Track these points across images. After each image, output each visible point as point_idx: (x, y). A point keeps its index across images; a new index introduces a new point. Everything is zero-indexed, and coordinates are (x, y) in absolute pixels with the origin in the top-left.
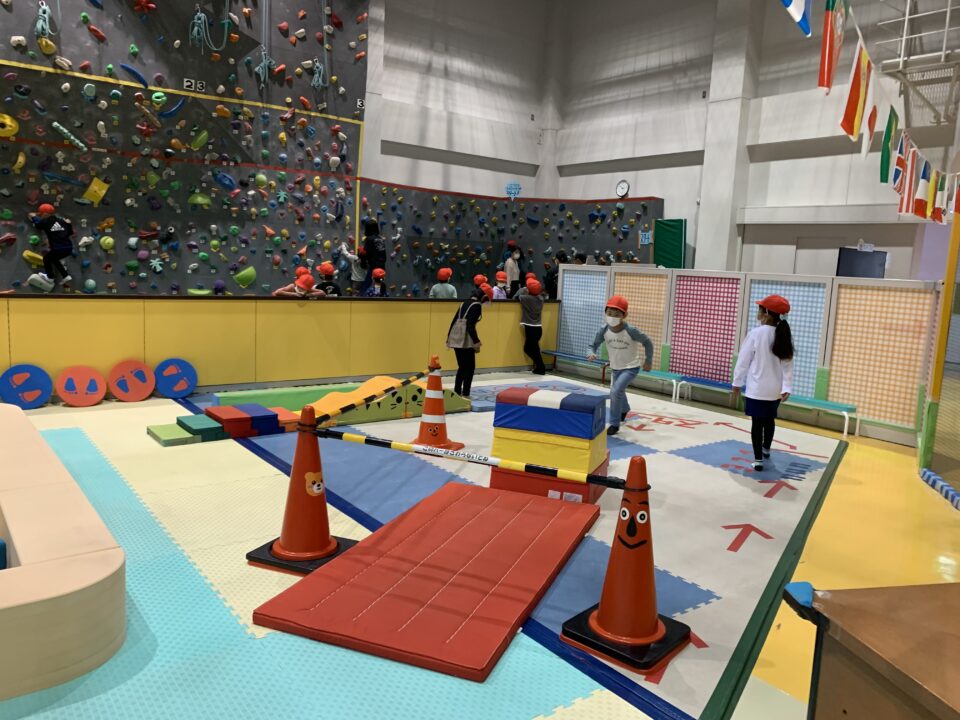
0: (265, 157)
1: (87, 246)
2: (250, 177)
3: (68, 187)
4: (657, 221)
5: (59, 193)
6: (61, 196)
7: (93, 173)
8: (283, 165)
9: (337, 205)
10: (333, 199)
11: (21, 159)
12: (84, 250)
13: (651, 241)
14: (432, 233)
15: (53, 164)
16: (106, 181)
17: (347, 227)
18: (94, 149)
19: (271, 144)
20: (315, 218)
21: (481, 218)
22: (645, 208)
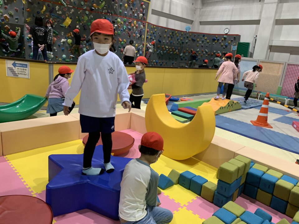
0: (120, 12)
1: (64, 42)
2: (116, 20)
3: (58, 20)
4: (238, 42)
5: (55, 22)
6: (56, 23)
7: (67, 15)
8: (125, 16)
9: (140, 31)
10: (139, 29)
11: (44, 8)
12: (62, 44)
13: (236, 49)
14: (164, 43)
15: (54, 11)
16: (71, 18)
17: (143, 40)
18: (68, 6)
19: (123, 8)
20: (134, 36)
21: (178, 38)
22: (235, 38)
